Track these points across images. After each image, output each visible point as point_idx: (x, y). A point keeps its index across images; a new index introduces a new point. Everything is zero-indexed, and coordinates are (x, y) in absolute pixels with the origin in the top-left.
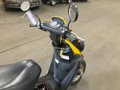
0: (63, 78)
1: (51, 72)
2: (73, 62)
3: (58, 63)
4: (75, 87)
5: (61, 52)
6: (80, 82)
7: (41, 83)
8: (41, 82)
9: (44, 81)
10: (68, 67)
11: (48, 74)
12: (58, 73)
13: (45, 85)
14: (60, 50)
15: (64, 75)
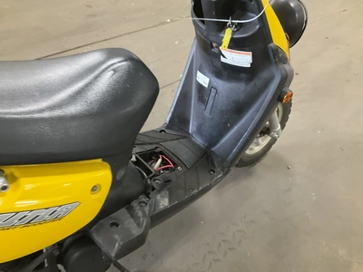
0: (221, 135)
1: (179, 119)
2: (264, 75)
3: (206, 86)
4: (250, 174)
5: (227, 35)
6: (265, 160)
7: (149, 147)
8: (150, 144)
9: (157, 143)
10: (242, 96)
11: (170, 125)
12: (204, 118)
13: (161, 153)
14: (223, 27)
15: (226, 124)
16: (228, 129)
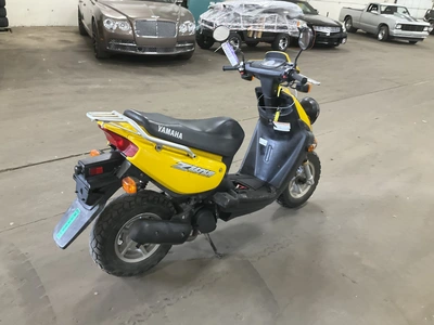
2: (297, 136)
3: (266, 145)
5: (277, 115)
14: (275, 111)
15: (277, 166)
16: (279, 169)
